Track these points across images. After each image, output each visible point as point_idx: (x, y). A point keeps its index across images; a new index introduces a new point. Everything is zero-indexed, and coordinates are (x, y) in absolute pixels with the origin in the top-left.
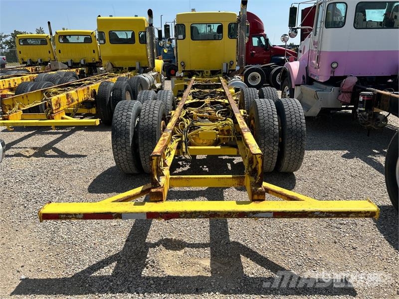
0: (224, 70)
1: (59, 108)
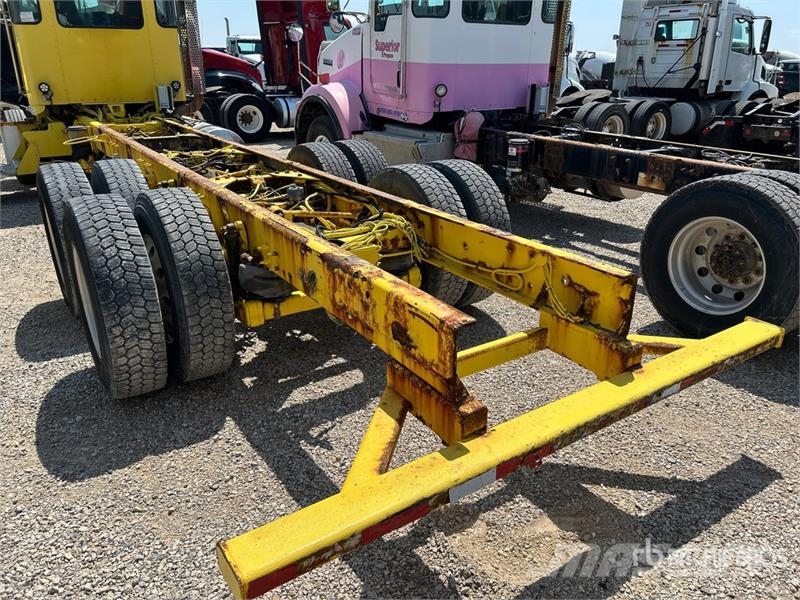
0: (164, 101)
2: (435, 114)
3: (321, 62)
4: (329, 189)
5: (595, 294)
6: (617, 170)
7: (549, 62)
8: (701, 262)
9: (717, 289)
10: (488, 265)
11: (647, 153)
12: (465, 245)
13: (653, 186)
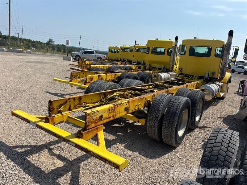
0: (206, 76)
1: (91, 81)
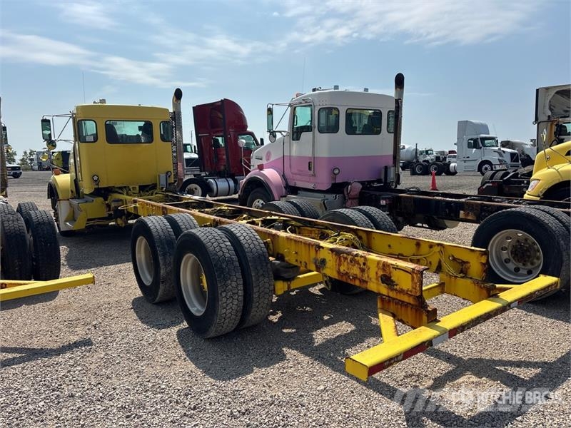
0: (163, 183)
2: (333, 184)
3: (254, 158)
4: (298, 224)
5: (468, 262)
6: (447, 210)
7: (392, 153)
8: (505, 255)
9: (517, 270)
10: (405, 255)
11: (463, 200)
12: (389, 246)
13: (469, 218)
